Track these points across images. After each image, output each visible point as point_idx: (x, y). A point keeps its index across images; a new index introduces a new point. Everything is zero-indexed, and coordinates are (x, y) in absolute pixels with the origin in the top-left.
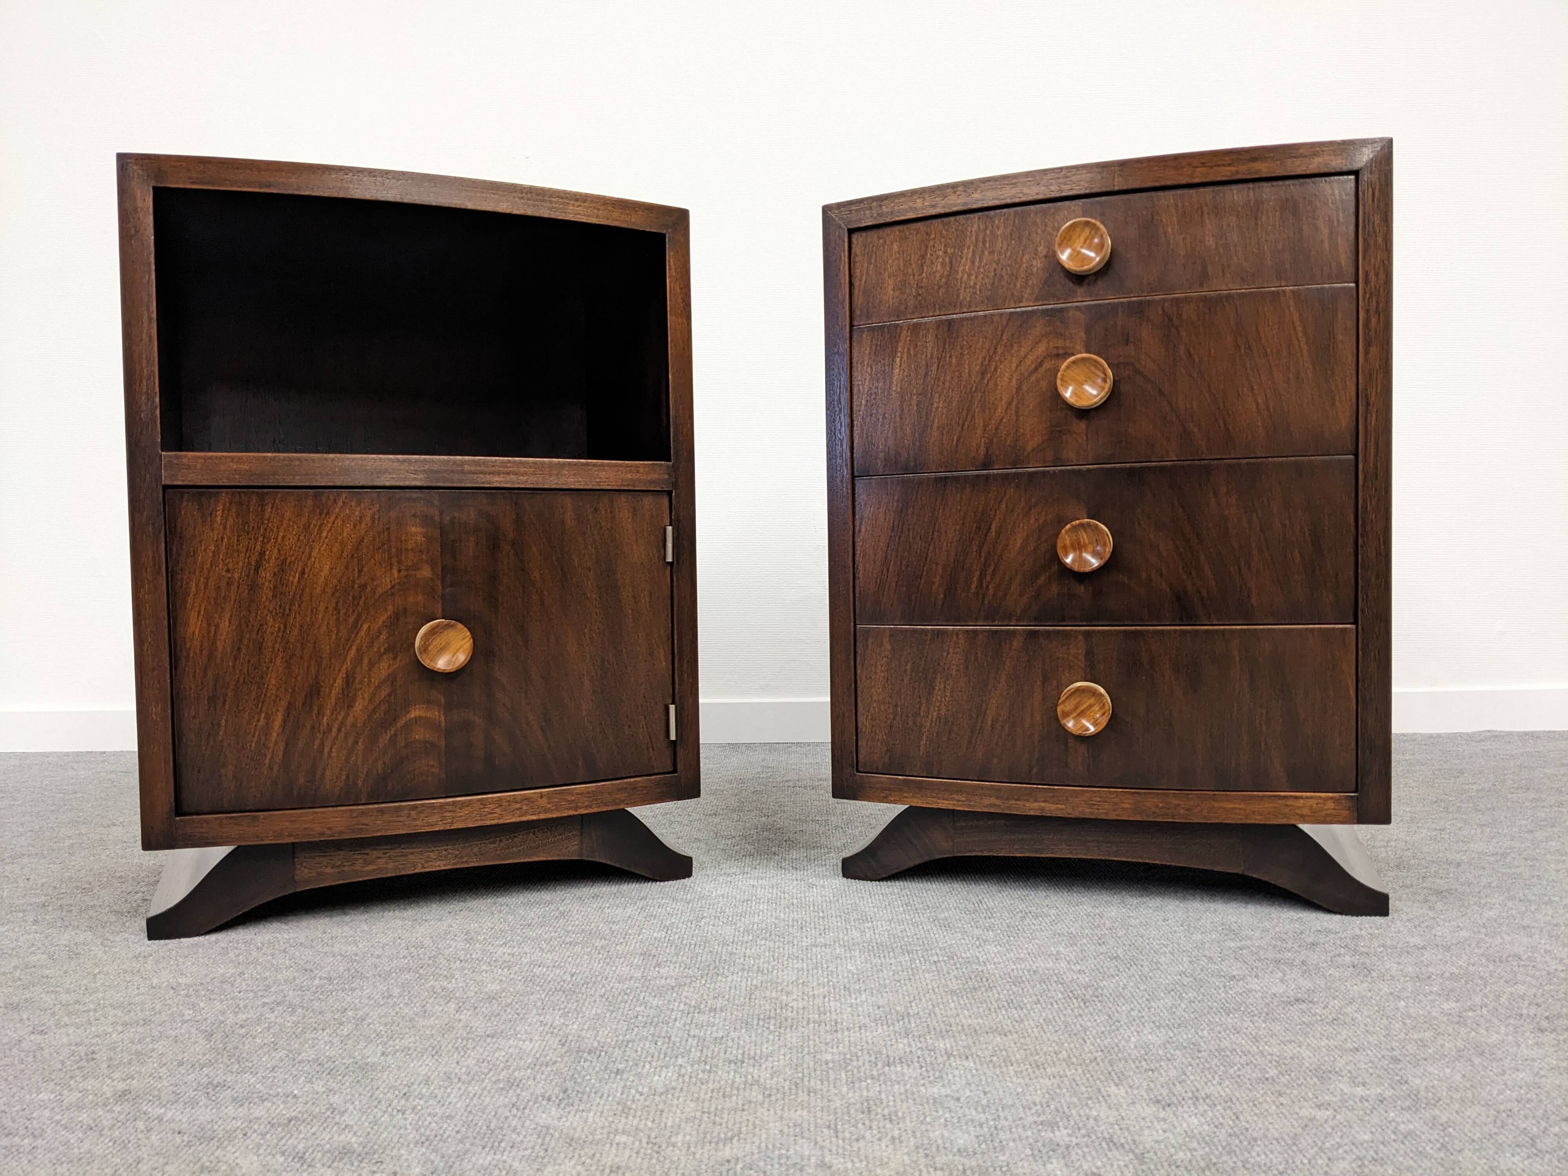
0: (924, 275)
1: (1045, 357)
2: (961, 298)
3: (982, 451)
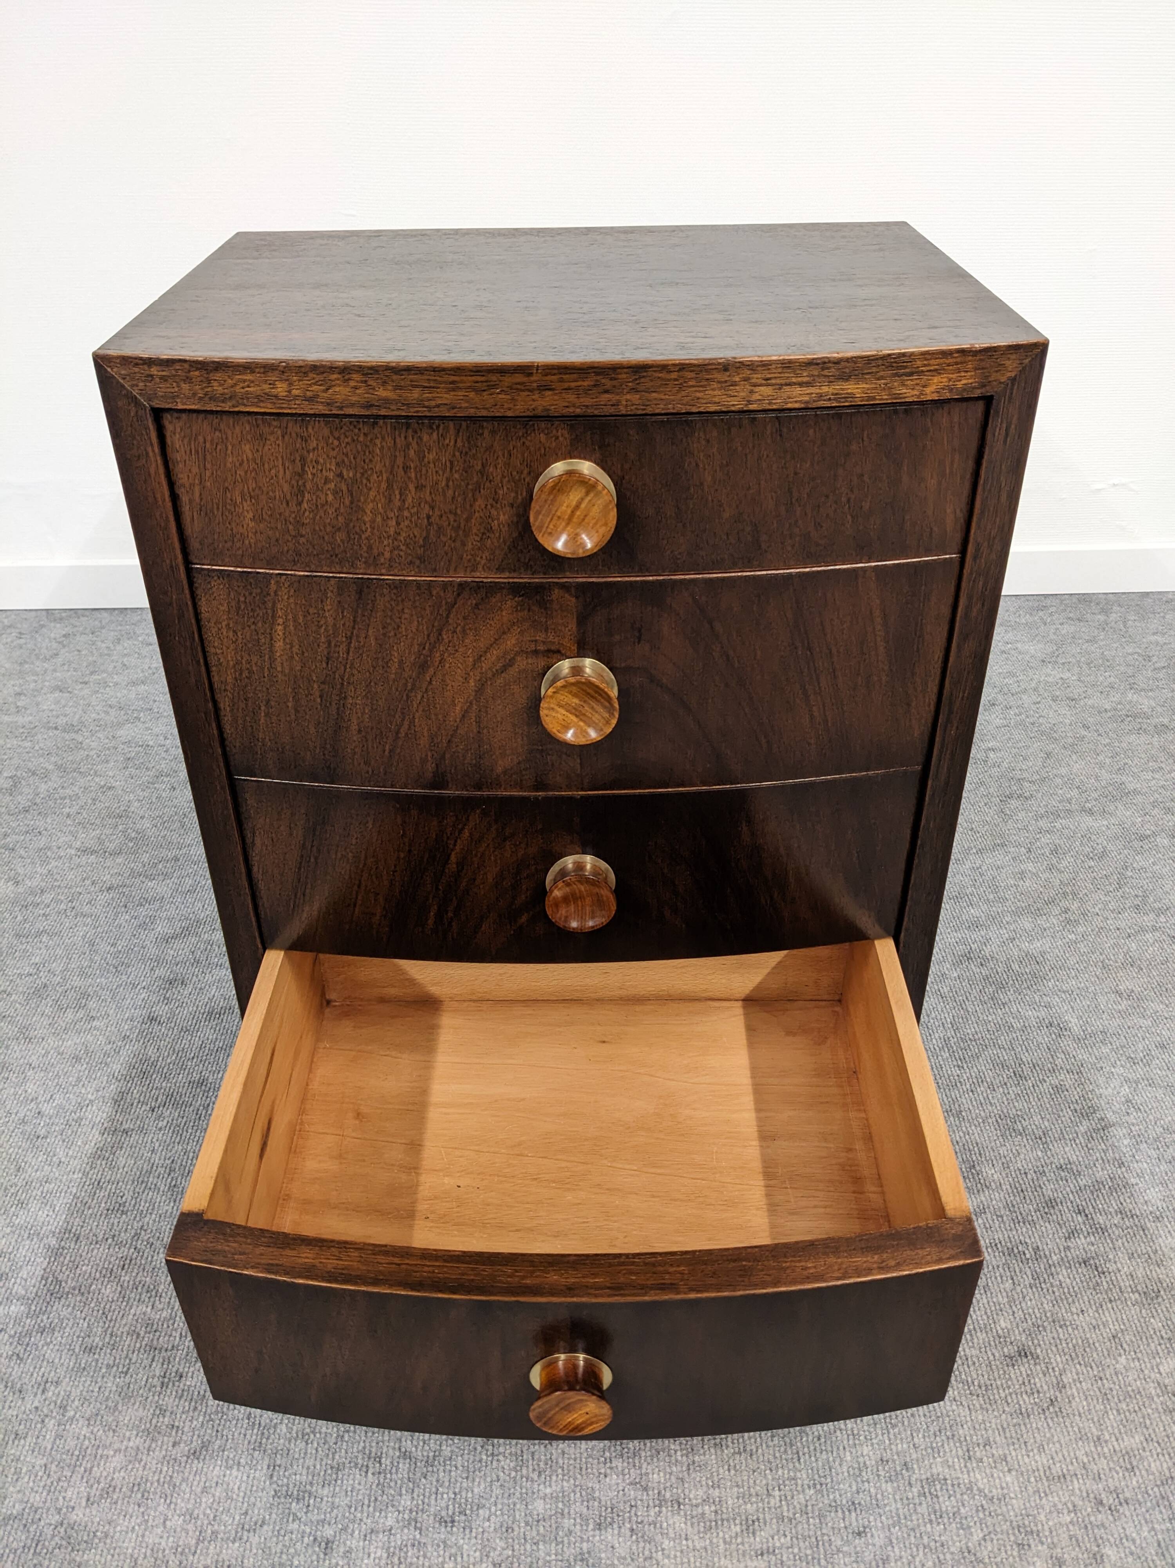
0: (305, 505)
1: (517, 654)
2: (375, 552)
3: (430, 767)
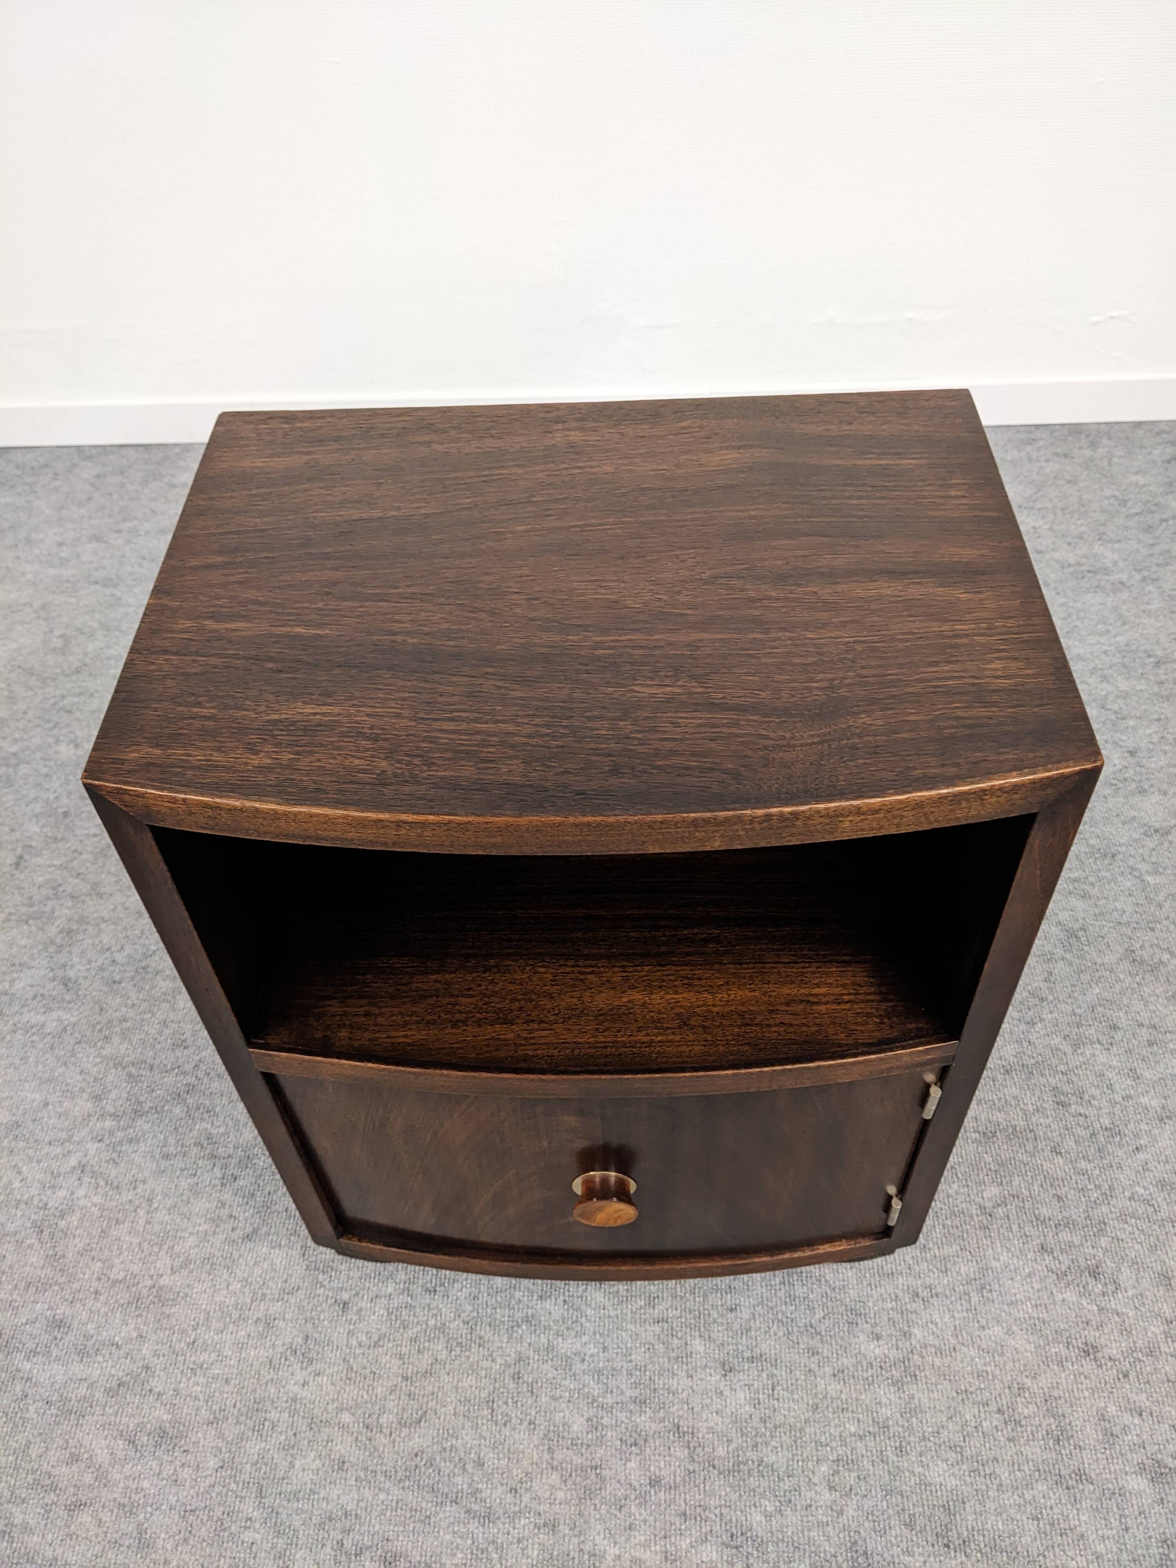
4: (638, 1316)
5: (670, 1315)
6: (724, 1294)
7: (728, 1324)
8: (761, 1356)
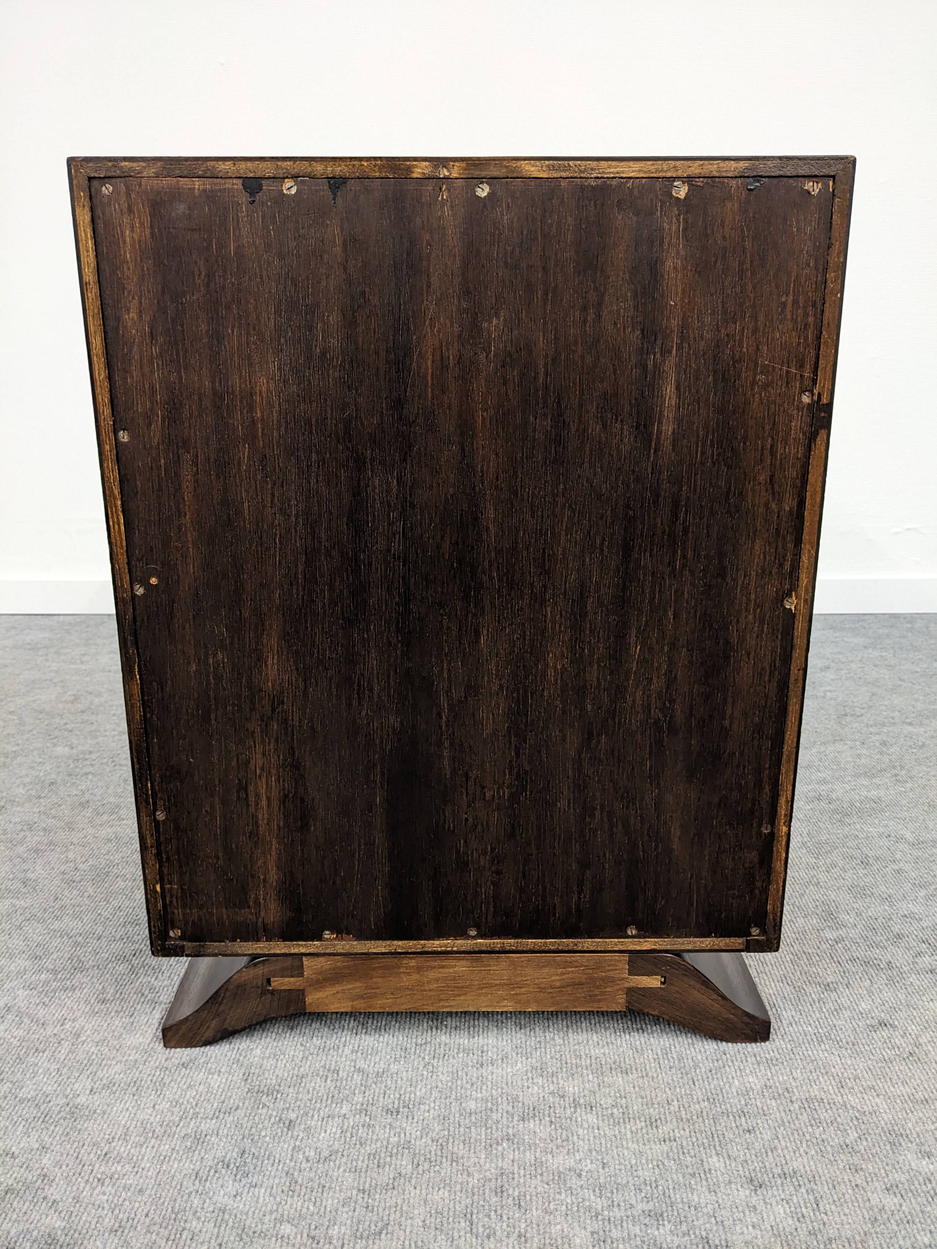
4: (640, 1135)
5: (678, 1135)
6: (737, 1118)
7: (748, 1143)
8: (795, 1173)
